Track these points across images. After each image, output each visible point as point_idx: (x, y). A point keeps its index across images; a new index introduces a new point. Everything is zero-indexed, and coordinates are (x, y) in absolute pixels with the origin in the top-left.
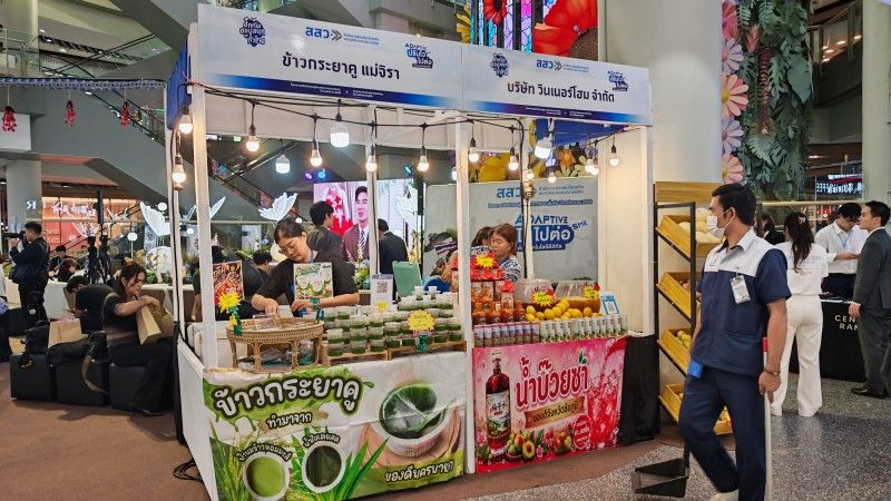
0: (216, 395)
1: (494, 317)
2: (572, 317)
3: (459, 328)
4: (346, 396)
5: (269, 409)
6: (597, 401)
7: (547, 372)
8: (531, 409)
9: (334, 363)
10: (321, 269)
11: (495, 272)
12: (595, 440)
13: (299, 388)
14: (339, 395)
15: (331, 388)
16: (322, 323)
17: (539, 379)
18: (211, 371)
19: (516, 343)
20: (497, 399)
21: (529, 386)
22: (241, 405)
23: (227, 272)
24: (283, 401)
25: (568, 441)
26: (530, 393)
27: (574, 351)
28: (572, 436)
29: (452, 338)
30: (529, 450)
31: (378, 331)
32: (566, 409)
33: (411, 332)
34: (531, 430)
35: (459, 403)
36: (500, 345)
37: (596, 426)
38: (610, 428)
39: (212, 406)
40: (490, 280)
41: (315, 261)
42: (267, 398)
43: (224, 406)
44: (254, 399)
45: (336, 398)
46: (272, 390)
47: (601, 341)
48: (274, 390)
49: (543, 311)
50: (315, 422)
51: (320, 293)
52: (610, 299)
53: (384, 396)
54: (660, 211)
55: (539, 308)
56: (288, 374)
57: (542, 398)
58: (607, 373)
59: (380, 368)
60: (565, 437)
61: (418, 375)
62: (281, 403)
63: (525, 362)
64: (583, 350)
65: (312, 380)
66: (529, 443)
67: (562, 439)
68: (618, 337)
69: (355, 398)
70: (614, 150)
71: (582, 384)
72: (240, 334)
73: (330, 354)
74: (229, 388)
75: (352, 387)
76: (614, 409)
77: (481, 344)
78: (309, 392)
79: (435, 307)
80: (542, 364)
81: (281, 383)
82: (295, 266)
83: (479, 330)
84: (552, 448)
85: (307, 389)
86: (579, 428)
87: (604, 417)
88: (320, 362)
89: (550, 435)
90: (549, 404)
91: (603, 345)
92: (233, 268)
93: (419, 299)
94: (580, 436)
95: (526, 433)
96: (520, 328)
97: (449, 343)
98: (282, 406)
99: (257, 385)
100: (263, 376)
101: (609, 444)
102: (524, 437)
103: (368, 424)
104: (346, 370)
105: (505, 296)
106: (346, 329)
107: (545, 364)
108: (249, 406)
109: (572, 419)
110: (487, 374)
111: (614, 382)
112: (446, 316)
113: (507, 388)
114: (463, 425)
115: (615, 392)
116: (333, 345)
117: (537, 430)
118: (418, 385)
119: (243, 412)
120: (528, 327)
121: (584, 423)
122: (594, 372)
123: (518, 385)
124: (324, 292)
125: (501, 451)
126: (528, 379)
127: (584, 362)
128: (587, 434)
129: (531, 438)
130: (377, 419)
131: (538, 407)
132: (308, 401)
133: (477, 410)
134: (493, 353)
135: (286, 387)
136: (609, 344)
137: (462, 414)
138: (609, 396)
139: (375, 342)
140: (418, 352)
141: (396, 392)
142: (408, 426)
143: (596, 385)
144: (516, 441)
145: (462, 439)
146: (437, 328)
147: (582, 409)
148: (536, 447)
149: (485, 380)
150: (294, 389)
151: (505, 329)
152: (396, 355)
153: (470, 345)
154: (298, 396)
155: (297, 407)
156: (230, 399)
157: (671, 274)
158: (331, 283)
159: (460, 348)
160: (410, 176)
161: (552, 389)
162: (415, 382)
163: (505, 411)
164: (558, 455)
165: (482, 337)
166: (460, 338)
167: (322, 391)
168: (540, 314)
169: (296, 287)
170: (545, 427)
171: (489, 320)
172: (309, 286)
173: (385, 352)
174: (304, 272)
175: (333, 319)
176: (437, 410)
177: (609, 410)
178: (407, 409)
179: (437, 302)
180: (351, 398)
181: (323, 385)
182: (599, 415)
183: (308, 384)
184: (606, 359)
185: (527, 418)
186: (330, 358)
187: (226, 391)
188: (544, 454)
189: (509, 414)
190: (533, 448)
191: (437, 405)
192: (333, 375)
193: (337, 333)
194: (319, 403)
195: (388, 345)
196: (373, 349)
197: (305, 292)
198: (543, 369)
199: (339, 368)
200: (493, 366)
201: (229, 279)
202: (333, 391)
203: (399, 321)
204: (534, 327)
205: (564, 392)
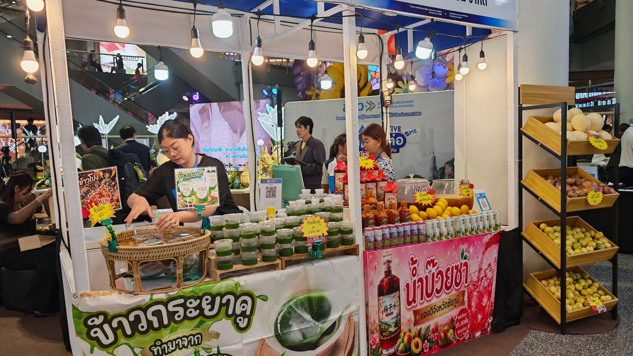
0: (89, 323)
1: (382, 218)
2: (452, 215)
3: (351, 232)
4: (238, 312)
5: (152, 336)
6: (475, 293)
7: (434, 270)
8: (419, 307)
9: (224, 277)
10: (206, 174)
11: (376, 173)
12: (473, 330)
13: (186, 308)
14: (230, 312)
15: (221, 305)
16: (209, 233)
17: (427, 278)
18: (82, 295)
19: (405, 244)
20: (388, 300)
21: (417, 285)
22: (119, 332)
23: (101, 180)
24: (169, 324)
25: (450, 333)
26: (418, 292)
27: (457, 247)
28: (454, 329)
29: (344, 242)
30: (417, 346)
31: (270, 239)
32: (450, 304)
33: (305, 239)
34: (419, 327)
35: (352, 308)
36: (390, 247)
37: (475, 317)
38: (485, 318)
39: (85, 336)
40: (373, 181)
41: (199, 166)
42: (150, 323)
43: (100, 335)
44: (134, 325)
45: (228, 316)
46: (155, 313)
47: (479, 237)
48: (157, 314)
49: (425, 210)
50: (206, 343)
51: (205, 200)
52: (482, 196)
53: (278, 308)
54: (524, 112)
55: (422, 208)
56: (173, 293)
57: (429, 295)
58: (484, 267)
59: (274, 279)
60: (448, 330)
61: (312, 284)
62: (166, 327)
63: (414, 262)
64: (464, 247)
65: (201, 298)
66: (417, 339)
67: (445, 333)
68: (494, 232)
69: (248, 313)
70: (482, 54)
71: (463, 280)
72: (116, 251)
73: (219, 268)
74: (105, 314)
75: (245, 302)
76: (489, 299)
77: (372, 247)
78: (198, 311)
79: (324, 210)
80: (429, 263)
81: (166, 304)
82: (177, 171)
83: (370, 233)
84: (437, 341)
85: (195, 308)
86: (459, 321)
87: (480, 308)
88: (208, 275)
89: (436, 330)
90: (435, 301)
91: (482, 241)
92: (107, 175)
93: (308, 202)
94: (460, 328)
95: (414, 330)
96: (408, 228)
97: (341, 248)
98: (167, 331)
99: (138, 308)
100: (144, 298)
101: (484, 332)
102: (412, 335)
103: (263, 340)
104: (237, 285)
105: (388, 196)
106: (236, 239)
107: (432, 262)
108: (129, 332)
109: (453, 312)
110: (378, 277)
111: (489, 275)
112: (337, 220)
113: (397, 289)
114: (357, 330)
115: (490, 284)
116: (222, 258)
117: (423, 326)
118: (314, 295)
119: (122, 340)
120: (415, 227)
121: (464, 315)
122: (473, 267)
123: (408, 285)
124: (210, 198)
125: (392, 351)
126: (416, 278)
127: (465, 258)
128: (466, 325)
129: (419, 335)
130: (273, 334)
131: (426, 304)
132: (197, 321)
133: (370, 314)
134: (386, 254)
135: (171, 308)
136: (486, 239)
137: (355, 319)
138: (485, 288)
139: (267, 252)
140: (311, 259)
141: (291, 303)
142: (304, 337)
143: (475, 279)
144: (406, 339)
145: (356, 343)
146: (330, 233)
147: (463, 303)
148: (423, 342)
149: (377, 282)
150: (181, 310)
151: (394, 230)
152: (289, 264)
153: (361, 249)
154: (186, 317)
155: (185, 329)
156: (106, 327)
157: (536, 171)
158: (217, 189)
159: (353, 252)
160: (267, 97)
161: (438, 286)
162: (309, 291)
163: (395, 311)
164: (441, 347)
165: (372, 239)
166: (352, 241)
167: (211, 310)
168: (422, 213)
169: (178, 194)
170: (431, 323)
171: (378, 222)
172: (193, 193)
173: (278, 261)
174: (187, 178)
175: (220, 228)
176: (333, 317)
177: (485, 300)
178: (304, 321)
179: (326, 205)
180: (243, 314)
181: (212, 303)
182: (476, 307)
183: (196, 303)
184: (483, 253)
185: (415, 316)
186: (219, 272)
187: (101, 318)
188: (430, 348)
189: (399, 314)
190: (420, 344)
191: (332, 313)
192: (223, 291)
193: (227, 244)
194: (209, 322)
195: (281, 253)
196: (265, 259)
197: (188, 199)
198: (430, 268)
199: (229, 283)
200: (384, 268)
201: (104, 187)
202: (224, 309)
203: (290, 227)
204: (421, 227)
205: (448, 288)
